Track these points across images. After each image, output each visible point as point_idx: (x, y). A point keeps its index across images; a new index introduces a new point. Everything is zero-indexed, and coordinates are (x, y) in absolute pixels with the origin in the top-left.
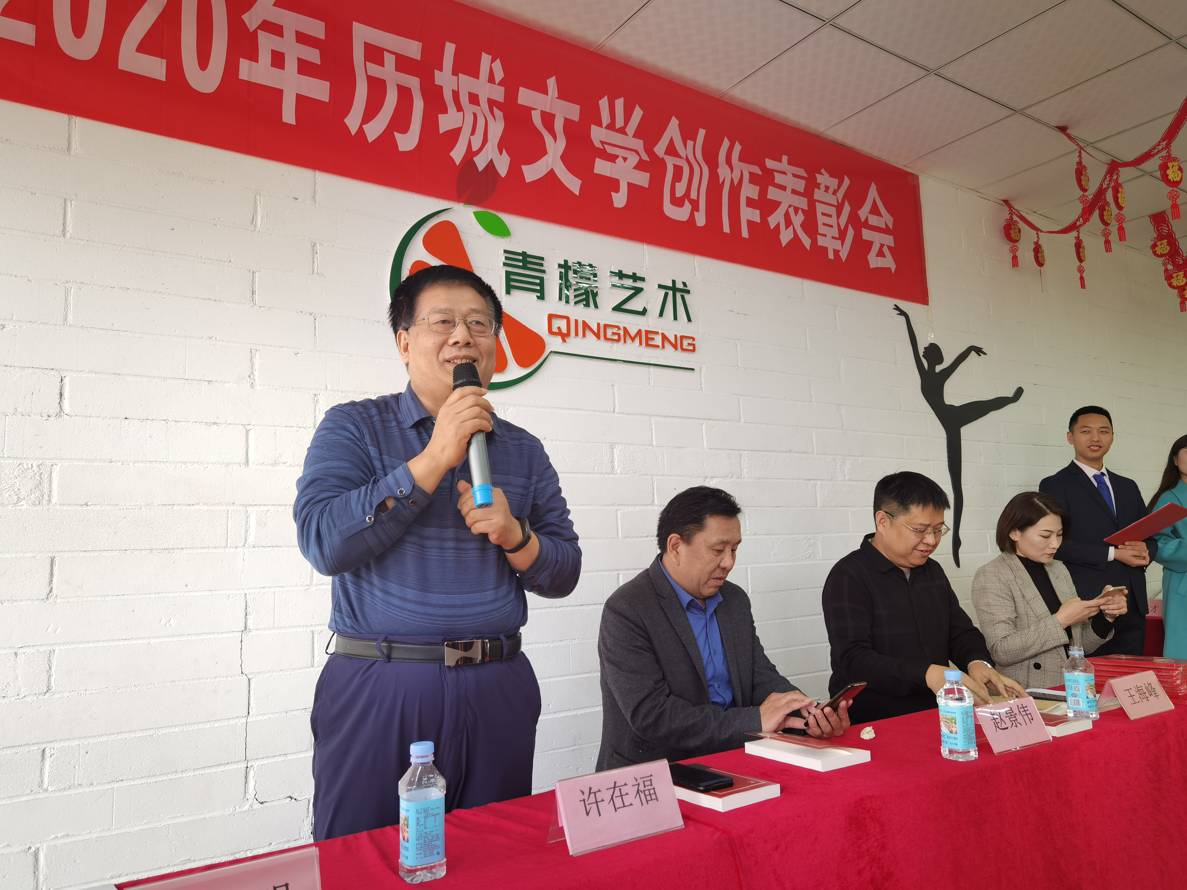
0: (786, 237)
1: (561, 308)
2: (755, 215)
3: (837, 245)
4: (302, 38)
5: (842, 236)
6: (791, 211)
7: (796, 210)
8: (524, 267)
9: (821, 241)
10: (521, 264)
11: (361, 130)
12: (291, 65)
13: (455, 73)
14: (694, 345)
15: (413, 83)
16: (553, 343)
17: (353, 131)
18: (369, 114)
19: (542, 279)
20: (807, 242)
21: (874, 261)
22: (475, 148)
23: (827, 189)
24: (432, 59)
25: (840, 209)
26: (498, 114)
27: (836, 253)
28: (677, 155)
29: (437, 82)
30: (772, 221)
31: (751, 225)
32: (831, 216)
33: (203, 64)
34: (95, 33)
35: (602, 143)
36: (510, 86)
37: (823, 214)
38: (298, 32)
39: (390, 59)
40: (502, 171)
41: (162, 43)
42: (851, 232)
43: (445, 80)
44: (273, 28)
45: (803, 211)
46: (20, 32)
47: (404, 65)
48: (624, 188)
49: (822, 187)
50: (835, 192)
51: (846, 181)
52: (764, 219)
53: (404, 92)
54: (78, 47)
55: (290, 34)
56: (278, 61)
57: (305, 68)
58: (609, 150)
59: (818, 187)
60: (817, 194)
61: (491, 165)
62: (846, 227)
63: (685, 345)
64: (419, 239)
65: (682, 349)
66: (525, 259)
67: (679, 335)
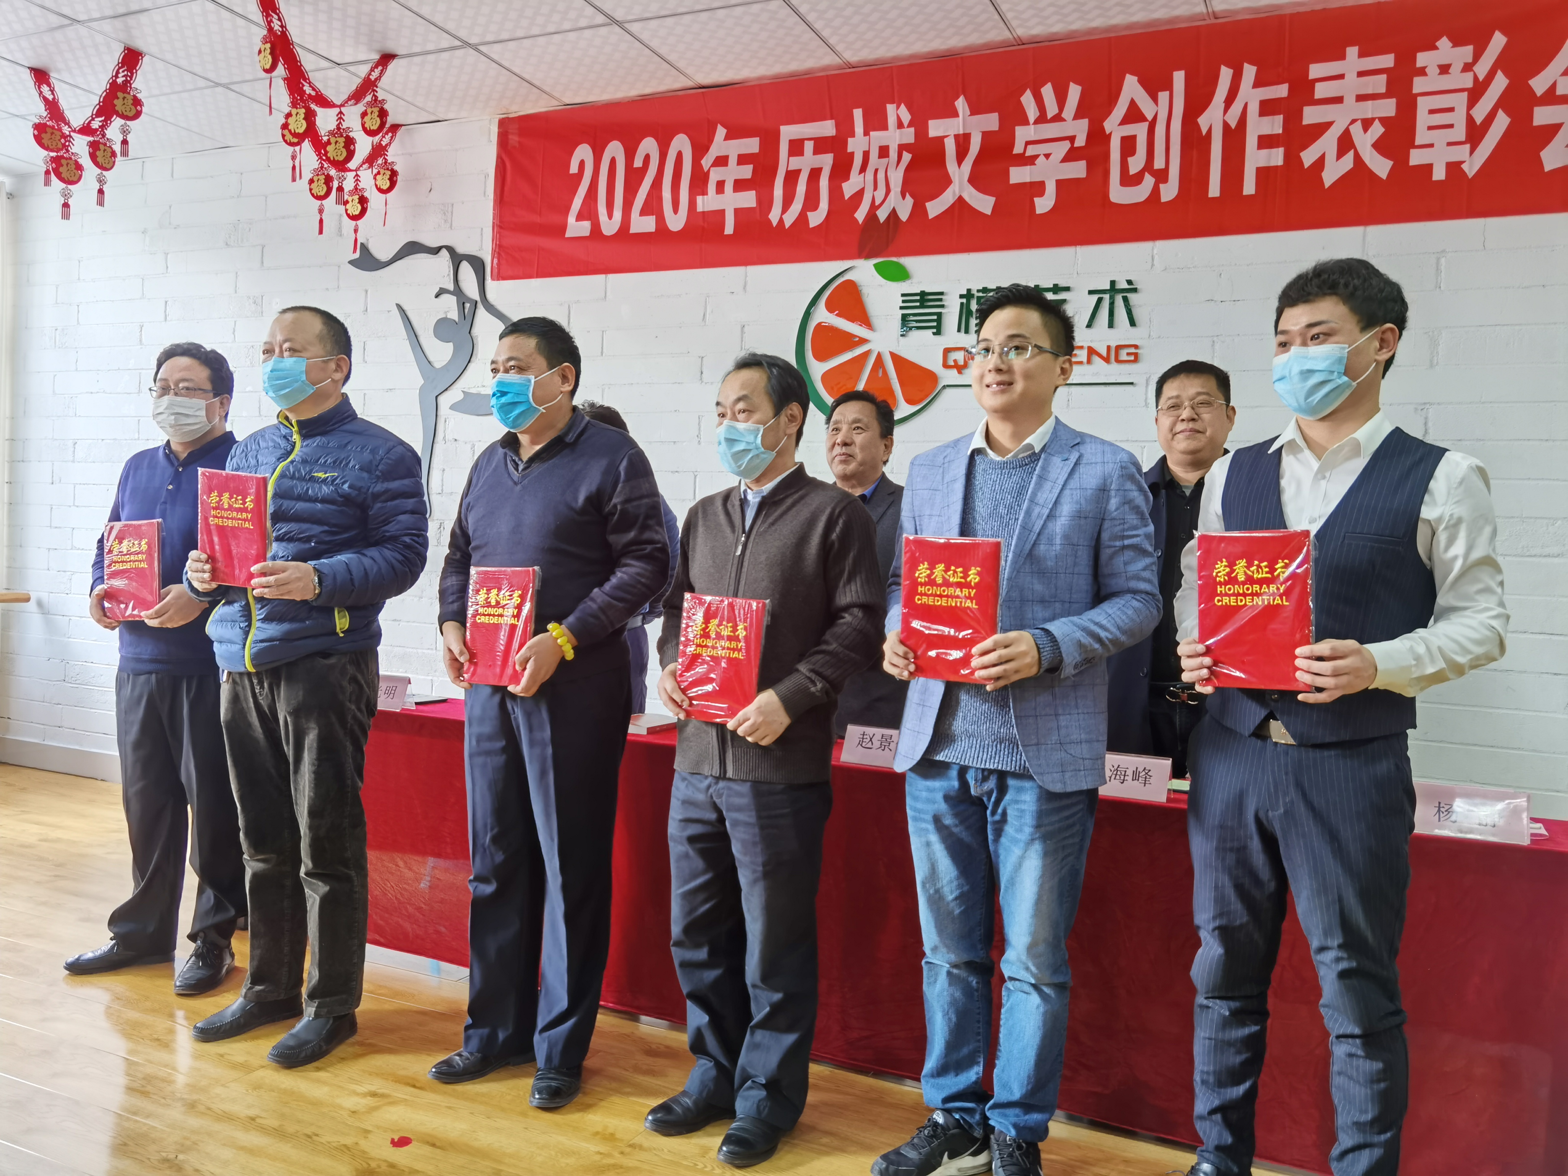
0: (1335, 171)
1: (960, 340)
2: (1276, 157)
3: (1461, 153)
4: (743, 159)
5: (1475, 135)
6: (1356, 130)
7: (1367, 124)
8: (922, 306)
9: (1416, 158)
10: (918, 304)
11: (781, 221)
12: (729, 187)
13: (866, 133)
14: (1136, 355)
15: (826, 161)
16: (949, 377)
17: (775, 223)
18: (786, 206)
19: (939, 315)
20: (1381, 167)
21: (1558, 159)
22: (877, 203)
23: (1444, 69)
24: (845, 130)
25: (1476, 93)
26: (907, 157)
27: (1454, 168)
28: (1141, 118)
29: (849, 150)
30: (1308, 157)
31: (1263, 173)
32: (1451, 110)
33: (676, 210)
34: (618, 214)
35: (1028, 143)
36: (919, 124)
37: (1432, 112)
38: (739, 156)
39: (809, 146)
40: (904, 215)
41: (652, 207)
42: (1502, 121)
43: (856, 145)
44: (721, 161)
45: (1384, 121)
46: (583, 228)
47: (822, 145)
48: (1051, 189)
49: (1432, 71)
50: (1467, 68)
51: (1499, 40)
52: (1292, 158)
53: (815, 174)
54: (610, 226)
55: (733, 160)
56: (720, 186)
57: (740, 185)
58: (1031, 151)
59: (1422, 72)
60: (1419, 85)
61: (894, 213)
62: (1490, 118)
63: (1123, 355)
64: (822, 303)
65: (1118, 361)
66: (924, 298)
67: (1113, 344)
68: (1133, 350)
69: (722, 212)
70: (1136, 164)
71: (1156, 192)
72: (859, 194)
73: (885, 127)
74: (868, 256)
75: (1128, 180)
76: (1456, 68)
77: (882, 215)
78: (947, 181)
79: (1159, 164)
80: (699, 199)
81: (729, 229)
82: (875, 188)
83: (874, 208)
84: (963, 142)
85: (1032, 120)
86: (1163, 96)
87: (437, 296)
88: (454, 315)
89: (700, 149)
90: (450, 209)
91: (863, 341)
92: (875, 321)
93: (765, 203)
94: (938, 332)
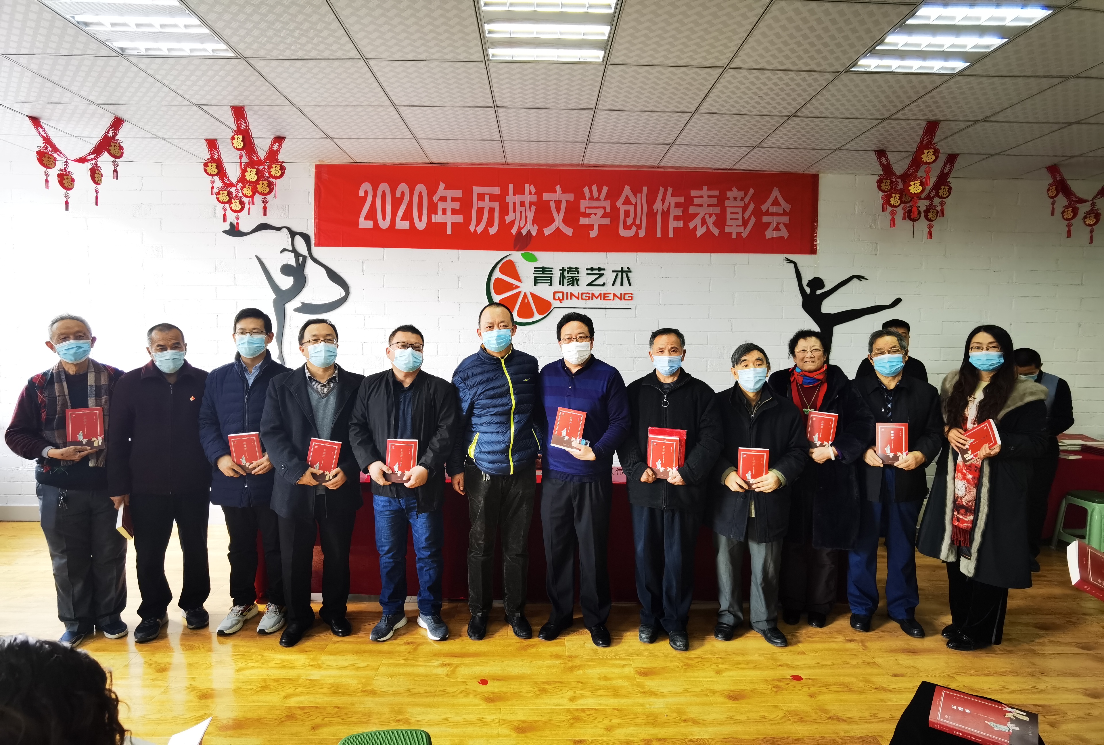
0: (700, 232)
1: (561, 288)
2: (680, 224)
3: (741, 229)
4: (454, 199)
5: (745, 223)
6: (707, 216)
7: (710, 215)
8: (543, 273)
9: (727, 229)
10: (541, 272)
11: (475, 230)
12: (449, 212)
13: (515, 195)
14: (632, 297)
15: (496, 205)
16: (555, 304)
17: (472, 231)
18: (478, 224)
19: (551, 277)
20: (716, 232)
21: (770, 234)
22: (521, 226)
23: (735, 199)
24: (505, 192)
25: (745, 208)
26: (534, 208)
27: (739, 234)
28: (630, 203)
29: (507, 201)
30: (691, 225)
31: (675, 229)
32: (738, 213)
33: (420, 219)
34: (388, 218)
35: (586, 208)
36: (539, 193)
37: (731, 213)
38: (452, 197)
39: (487, 198)
40: (534, 233)
41: (408, 216)
42: (753, 220)
43: (510, 199)
44: (443, 199)
45: (716, 215)
46: (369, 224)
47: (493, 198)
48: (596, 227)
49: (732, 199)
50: (742, 199)
51: (752, 191)
52: (686, 225)
53: (492, 210)
54: (384, 225)
55: (449, 200)
56: (444, 212)
57: (454, 212)
58: (588, 211)
59: (728, 199)
60: (727, 203)
61: (529, 232)
62: (750, 218)
63: (627, 297)
64: (497, 269)
65: (625, 299)
66: (544, 270)
67: (623, 293)
68: (630, 295)
69: (445, 224)
70: (629, 221)
71: (637, 233)
72: (513, 222)
73: (523, 193)
74: (518, 250)
75: (627, 227)
76: (739, 199)
77: (524, 232)
78: (553, 220)
79: (638, 222)
80: (433, 216)
81: (449, 231)
82: (520, 220)
83: (520, 229)
84: (558, 204)
85: (587, 199)
86: (639, 195)
87: (281, 252)
88: (293, 263)
89: (431, 193)
90: (287, 208)
91: (518, 287)
92: (522, 278)
93: (467, 220)
94: (551, 285)
